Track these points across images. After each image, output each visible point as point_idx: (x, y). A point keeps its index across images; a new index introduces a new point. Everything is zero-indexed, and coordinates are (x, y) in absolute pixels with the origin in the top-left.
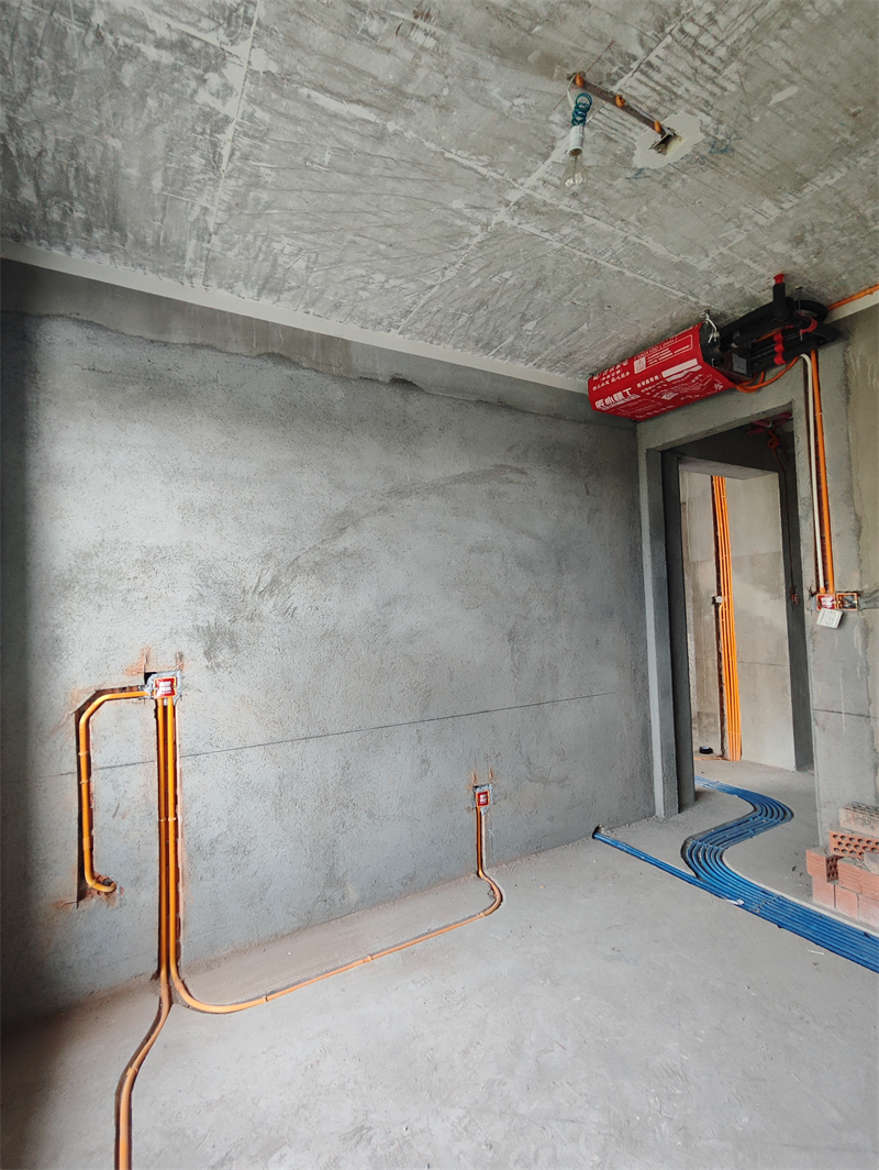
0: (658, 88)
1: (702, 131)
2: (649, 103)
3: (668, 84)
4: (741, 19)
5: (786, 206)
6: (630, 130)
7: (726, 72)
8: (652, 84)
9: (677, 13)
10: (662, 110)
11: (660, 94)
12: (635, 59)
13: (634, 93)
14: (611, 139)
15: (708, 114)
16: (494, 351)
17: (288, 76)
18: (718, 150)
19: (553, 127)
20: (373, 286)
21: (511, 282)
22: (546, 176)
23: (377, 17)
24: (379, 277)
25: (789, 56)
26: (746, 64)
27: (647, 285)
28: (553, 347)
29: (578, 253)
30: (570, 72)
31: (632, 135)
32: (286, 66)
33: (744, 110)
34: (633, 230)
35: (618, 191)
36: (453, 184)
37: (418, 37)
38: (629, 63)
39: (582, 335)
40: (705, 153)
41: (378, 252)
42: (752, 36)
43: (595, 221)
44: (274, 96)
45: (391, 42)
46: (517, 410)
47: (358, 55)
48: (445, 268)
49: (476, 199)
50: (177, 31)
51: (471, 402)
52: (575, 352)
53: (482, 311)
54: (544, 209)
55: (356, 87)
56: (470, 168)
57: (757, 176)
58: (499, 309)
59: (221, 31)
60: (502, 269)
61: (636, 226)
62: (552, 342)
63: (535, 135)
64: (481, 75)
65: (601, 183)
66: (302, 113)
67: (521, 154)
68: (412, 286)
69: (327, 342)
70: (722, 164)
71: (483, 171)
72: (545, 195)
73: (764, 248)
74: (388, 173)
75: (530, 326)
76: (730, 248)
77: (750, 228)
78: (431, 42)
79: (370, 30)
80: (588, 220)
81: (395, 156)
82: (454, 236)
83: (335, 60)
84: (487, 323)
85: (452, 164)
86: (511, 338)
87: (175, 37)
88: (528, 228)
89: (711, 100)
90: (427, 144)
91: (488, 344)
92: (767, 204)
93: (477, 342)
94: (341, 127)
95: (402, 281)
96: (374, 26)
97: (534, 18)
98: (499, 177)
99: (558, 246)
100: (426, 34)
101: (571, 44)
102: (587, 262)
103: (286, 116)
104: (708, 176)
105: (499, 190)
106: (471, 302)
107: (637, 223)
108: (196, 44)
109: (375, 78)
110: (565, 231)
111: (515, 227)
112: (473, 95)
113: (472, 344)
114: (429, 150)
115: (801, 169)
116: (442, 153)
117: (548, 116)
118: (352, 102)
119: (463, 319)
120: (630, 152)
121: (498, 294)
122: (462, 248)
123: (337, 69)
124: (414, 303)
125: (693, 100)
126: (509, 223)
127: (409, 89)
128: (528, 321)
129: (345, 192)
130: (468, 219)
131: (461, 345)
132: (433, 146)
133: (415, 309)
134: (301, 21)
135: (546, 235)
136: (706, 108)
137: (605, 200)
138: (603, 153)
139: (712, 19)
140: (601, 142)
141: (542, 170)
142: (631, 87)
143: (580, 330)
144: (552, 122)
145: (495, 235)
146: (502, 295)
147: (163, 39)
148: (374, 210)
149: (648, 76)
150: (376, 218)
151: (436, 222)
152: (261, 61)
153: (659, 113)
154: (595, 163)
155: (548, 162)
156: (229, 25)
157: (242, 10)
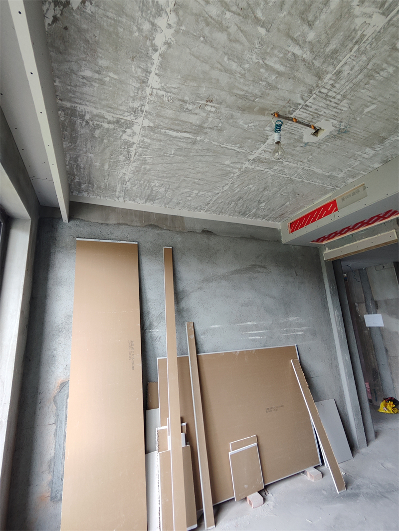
0: (312, 113)
1: (333, 126)
2: (308, 119)
3: (316, 111)
4: (346, 84)
5: (377, 149)
6: (300, 129)
7: (342, 104)
8: (309, 112)
9: (317, 86)
10: (314, 121)
11: (312, 115)
12: (300, 104)
13: (301, 116)
14: (292, 134)
15: (335, 120)
16: (247, 216)
17: (157, 127)
18: (342, 132)
19: (267, 132)
20: (193, 195)
21: (253, 188)
22: (265, 149)
23: (191, 104)
24: (195, 192)
25: (371, 94)
26: (350, 100)
27: (315, 185)
28: (274, 212)
29: (282, 175)
30: (272, 112)
31: (302, 131)
32: (156, 124)
33: (352, 116)
34: (306, 165)
35: (298, 151)
36: (225, 155)
37: (208, 108)
38: (298, 106)
39: (287, 206)
40: (336, 134)
41: (195, 182)
42: (352, 89)
43: (288, 163)
44: (151, 134)
45: (197, 111)
46: (260, 240)
47: (184, 117)
48: (224, 186)
49: (235, 160)
50: (115, 118)
51: (238, 238)
52: (285, 214)
53: (241, 201)
54: (265, 161)
55: (184, 127)
56: (233, 149)
57: (362, 140)
58: (248, 200)
59: (132, 116)
60: (249, 185)
61: (307, 163)
62: (273, 211)
63: (259, 136)
64: (235, 117)
65: (290, 150)
66: (162, 138)
67: (254, 142)
68: (210, 194)
69: (174, 218)
70: (344, 137)
71: (238, 150)
72: (266, 156)
73: (369, 166)
74: (197, 154)
75: (263, 205)
76: (353, 168)
77: (361, 159)
78: (213, 109)
79: (189, 108)
80: (286, 163)
81: (200, 148)
82: (227, 174)
83: (176, 120)
84: (243, 205)
85: (225, 148)
86: (255, 210)
87: (115, 120)
88: (259, 168)
89: (336, 115)
90: (214, 143)
91: (244, 213)
92: (367, 150)
93: (239, 213)
94: (177, 141)
95: (205, 192)
96: (190, 107)
97: (256, 96)
98: (245, 151)
99: (273, 173)
100: (211, 107)
101: (272, 103)
102: (286, 179)
103: (156, 140)
104: (338, 142)
105: (245, 156)
106: (235, 198)
107: (308, 162)
108: (123, 121)
109: (191, 123)
110: (276, 168)
111: (253, 168)
112: (232, 124)
113: (237, 214)
114: (215, 145)
115: (383, 134)
116: (220, 145)
117: (264, 128)
118: (183, 132)
119: (232, 205)
120: (301, 137)
121: (248, 194)
122: (231, 178)
123: (176, 122)
124: (211, 200)
125: (328, 116)
126: (250, 167)
127: (205, 125)
128: (262, 203)
129: (180, 163)
130: (233, 167)
131: (232, 214)
132: (216, 143)
133: (211, 202)
134: (162, 109)
135: (267, 170)
136: (334, 117)
137: (292, 155)
138: (289, 139)
139: (333, 86)
140: (288, 135)
141: (263, 147)
142: (299, 114)
143: (286, 205)
144: (266, 130)
145: (244, 172)
146: (249, 194)
147: (110, 121)
148: (192, 167)
149: (306, 110)
150: (193, 171)
151: (218, 170)
152: (147, 123)
153: (313, 122)
154: (286, 142)
155: (266, 144)
156: (135, 113)
157: (140, 108)
